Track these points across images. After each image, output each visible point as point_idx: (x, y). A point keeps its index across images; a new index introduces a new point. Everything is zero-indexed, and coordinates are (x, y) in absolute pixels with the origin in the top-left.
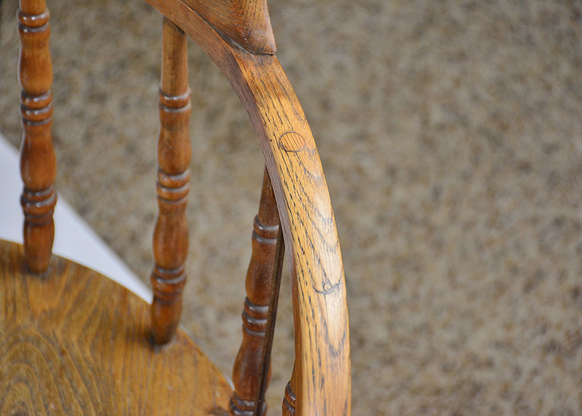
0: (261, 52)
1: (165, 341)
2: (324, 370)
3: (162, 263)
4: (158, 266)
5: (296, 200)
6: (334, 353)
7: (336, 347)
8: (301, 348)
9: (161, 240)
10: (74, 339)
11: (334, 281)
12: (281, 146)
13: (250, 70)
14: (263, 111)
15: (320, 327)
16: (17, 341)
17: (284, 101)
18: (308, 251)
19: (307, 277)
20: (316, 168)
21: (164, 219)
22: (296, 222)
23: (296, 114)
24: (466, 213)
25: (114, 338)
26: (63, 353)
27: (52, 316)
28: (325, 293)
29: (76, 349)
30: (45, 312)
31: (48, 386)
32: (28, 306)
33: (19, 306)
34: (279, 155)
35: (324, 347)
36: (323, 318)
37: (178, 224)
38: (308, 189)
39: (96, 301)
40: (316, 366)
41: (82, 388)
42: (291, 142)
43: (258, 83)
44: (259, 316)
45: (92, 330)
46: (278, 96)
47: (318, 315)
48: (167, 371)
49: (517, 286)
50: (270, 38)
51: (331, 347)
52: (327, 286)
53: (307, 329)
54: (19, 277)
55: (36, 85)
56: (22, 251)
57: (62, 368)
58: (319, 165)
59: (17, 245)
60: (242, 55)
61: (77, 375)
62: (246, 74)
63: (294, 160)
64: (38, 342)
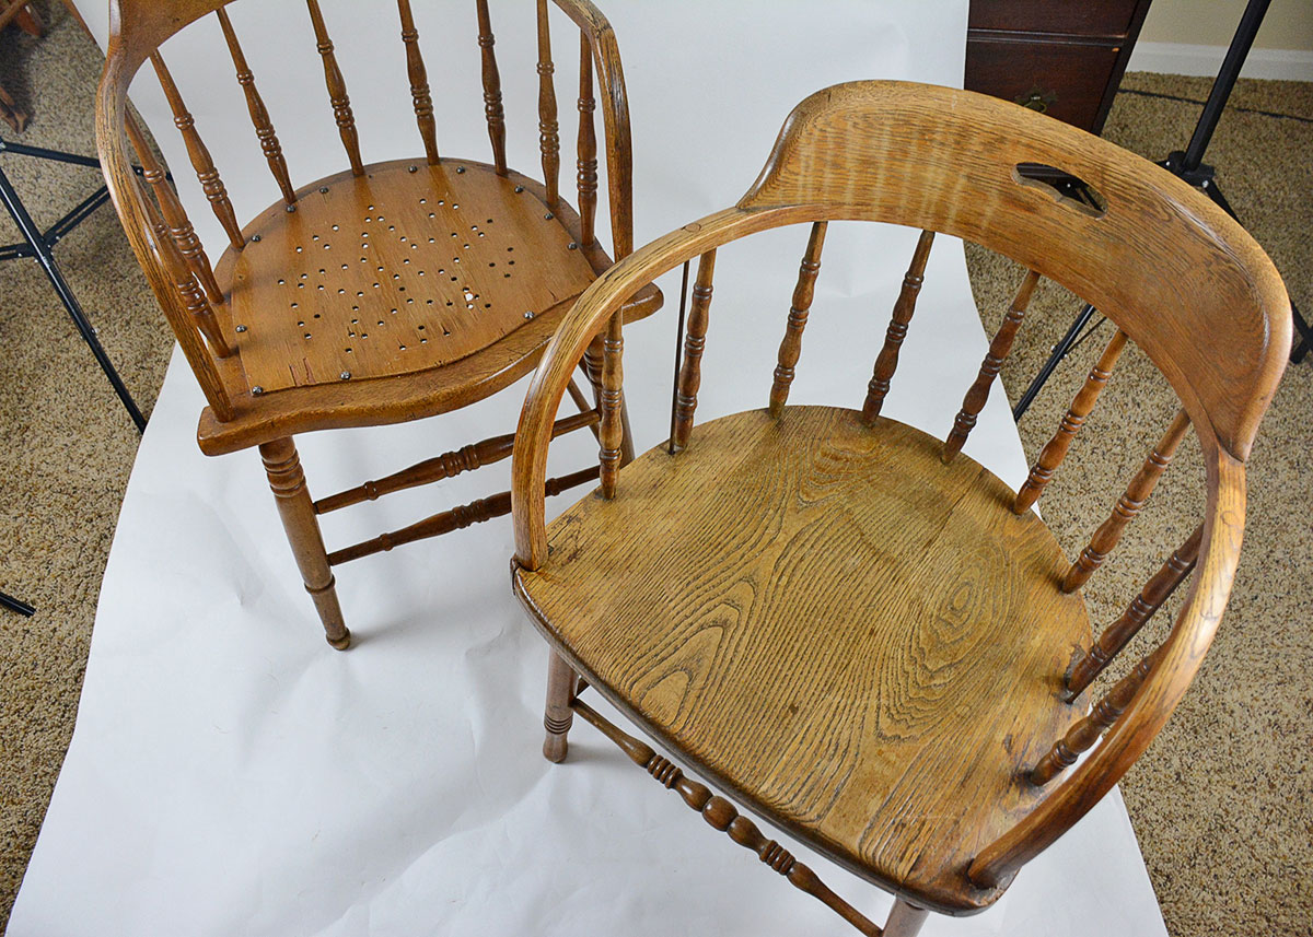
0: (1237, 457)
1: (1068, 592)
2: (1180, 663)
3: (1094, 547)
4: (1090, 547)
5: (1216, 554)
6: (1192, 656)
7: (1196, 653)
8: (1174, 641)
9: (1102, 533)
10: (1018, 561)
11: (1215, 614)
12: (1222, 517)
13: (1225, 463)
14: (1220, 491)
15: (1192, 637)
16: (987, 544)
17: (1237, 492)
18: (1209, 588)
19: (1200, 603)
20: (1237, 542)
21: (1110, 522)
22: (1209, 568)
23: (1241, 504)
24: (1266, 620)
25: (1040, 573)
26: (1007, 565)
27: (1013, 541)
28: (1206, 618)
29: (1016, 567)
30: (1009, 536)
31: (991, 578)
32: (1002, 528)
33: (998, 526)
34: (1218, 522)
35: (1189, 648)
36: (1197, 633)
37: (1117, 530)
38: (1227, 552)
39: (1040, 547)
40: (1177, 658)
41: (1008, 590)
42: (1230, 519)
43: (1226, 473)
44: (1143, 610)
45: (1031, 562)
46: (1234, 487)
47: (1195, 629)
48: (1061, 608)
49: (1275, 678)
50: (1247, 451)
51: (1193, 652)
52: (1209, 615)
53: (1184, 633)
54: (1005, 511)
55: (1080, 411)
56: (1015, 498)
57: (1003, 573)
58: (1240, 541)
59: (1014, 493)
60: (1223, 452)
61: (1009, 581)
62: (1221, 465)
63: (1227, 530)
64: (997, 550)
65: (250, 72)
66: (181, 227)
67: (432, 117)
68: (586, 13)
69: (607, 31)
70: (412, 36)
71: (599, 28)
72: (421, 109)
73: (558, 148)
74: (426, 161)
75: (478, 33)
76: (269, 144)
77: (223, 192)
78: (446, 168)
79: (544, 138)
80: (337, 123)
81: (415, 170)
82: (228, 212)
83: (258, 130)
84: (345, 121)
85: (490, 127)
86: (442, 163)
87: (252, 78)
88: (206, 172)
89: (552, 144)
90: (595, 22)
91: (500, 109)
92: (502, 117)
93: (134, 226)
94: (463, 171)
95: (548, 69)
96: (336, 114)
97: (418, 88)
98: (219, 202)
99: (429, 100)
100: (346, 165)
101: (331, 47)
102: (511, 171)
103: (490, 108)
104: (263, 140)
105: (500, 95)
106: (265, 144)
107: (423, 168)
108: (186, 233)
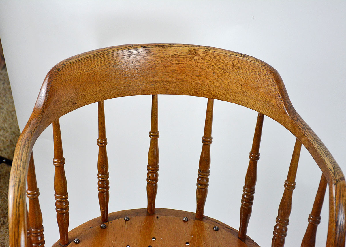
65: (106, 140)
66: (37, 228)
67: (206, 191)
68: (330, 166)
69: (342, 182)
70: (208, 141)
71: (337, 178)
72: (201, 185)
73: (285, 236)
74: (194, 216)
75: (251, 150)
76: (103, 183)
77: (67, 208)
78: (206, 224)
79: (278, 227)
80: (147, 179)
81: (187, 221)
82: (65, 221)
83: (99, 173)
84: (152, 180)
85: (242, 207)
86: (204, 220)
87: (106, 143)
88: (61, 194)
89: (282, 232)
90: (335, 174)
91: (252, 198)
92: (252, 204)
93: (16, 234)
94: (217, 230)
95: (291, 186)
96: (148, 174)
97: (203, 172)
98: (62, 214)
99: (207, 180)
100: (144, 205)
101: (158, 136)
102: (249, 238)
103: (245, 197)
104: (100, 181)
105: (254, 190)
106: (100, 183)
107: (192, 220)
108: (38, 233)
